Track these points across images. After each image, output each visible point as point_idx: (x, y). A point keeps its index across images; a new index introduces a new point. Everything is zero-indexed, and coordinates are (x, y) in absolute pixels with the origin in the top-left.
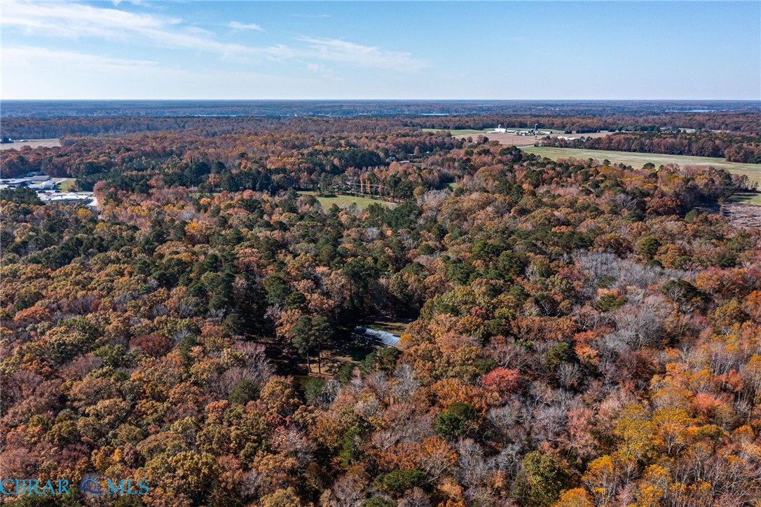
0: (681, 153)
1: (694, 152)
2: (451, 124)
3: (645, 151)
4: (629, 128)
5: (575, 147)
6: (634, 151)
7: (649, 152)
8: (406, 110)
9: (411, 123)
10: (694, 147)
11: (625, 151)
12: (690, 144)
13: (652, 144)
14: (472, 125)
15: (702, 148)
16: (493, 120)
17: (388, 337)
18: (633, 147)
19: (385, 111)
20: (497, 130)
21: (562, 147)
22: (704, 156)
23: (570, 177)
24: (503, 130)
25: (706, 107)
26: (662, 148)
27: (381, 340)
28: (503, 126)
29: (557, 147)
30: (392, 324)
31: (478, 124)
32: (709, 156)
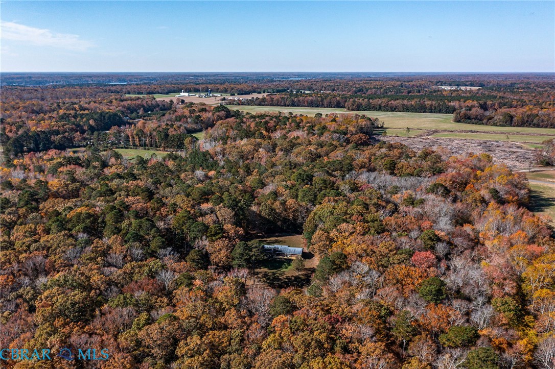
0: (317, 106)
1: (326, 105)
2: (144, 91)
3: (295, 106)
4: (269, 91)
5: (249, 104)
6: (288, 106)
7: (298, 106)
8: (90, 80)
9: (110, 90)
10: (325, 102)
11: (282, 106)
12: (322, 100)
13: (299, 101)
14: (160, 91)
15: (330, 103)
16: (174, 87)
17: (285, 248)
18: (287, 103)
19: (72, 81)
20: (182, 94)
21: (239, 105)
22: (331, 107)
23: (286, 125)
24: (186, 94)
25: (297, 77)
26: (306, 103)
27: (281, 251)
28: (185, 91)
29: (236, 105)
30: (269, 239)
31: (164, 90)
32: (334, 107)
